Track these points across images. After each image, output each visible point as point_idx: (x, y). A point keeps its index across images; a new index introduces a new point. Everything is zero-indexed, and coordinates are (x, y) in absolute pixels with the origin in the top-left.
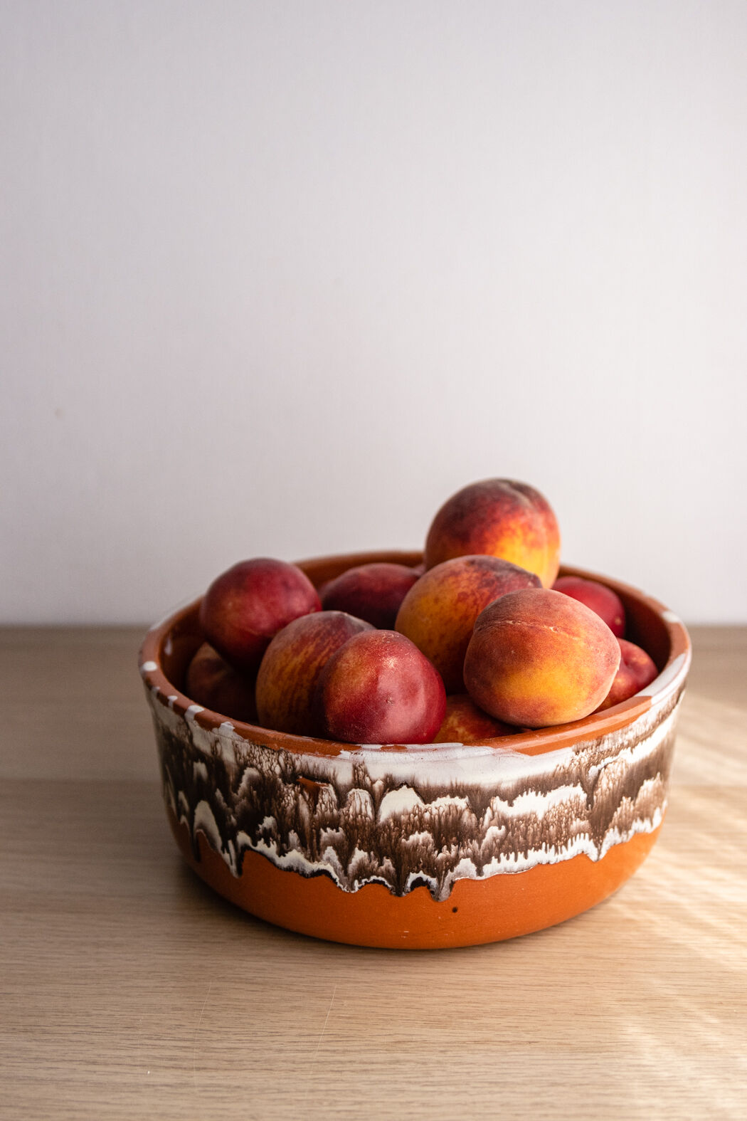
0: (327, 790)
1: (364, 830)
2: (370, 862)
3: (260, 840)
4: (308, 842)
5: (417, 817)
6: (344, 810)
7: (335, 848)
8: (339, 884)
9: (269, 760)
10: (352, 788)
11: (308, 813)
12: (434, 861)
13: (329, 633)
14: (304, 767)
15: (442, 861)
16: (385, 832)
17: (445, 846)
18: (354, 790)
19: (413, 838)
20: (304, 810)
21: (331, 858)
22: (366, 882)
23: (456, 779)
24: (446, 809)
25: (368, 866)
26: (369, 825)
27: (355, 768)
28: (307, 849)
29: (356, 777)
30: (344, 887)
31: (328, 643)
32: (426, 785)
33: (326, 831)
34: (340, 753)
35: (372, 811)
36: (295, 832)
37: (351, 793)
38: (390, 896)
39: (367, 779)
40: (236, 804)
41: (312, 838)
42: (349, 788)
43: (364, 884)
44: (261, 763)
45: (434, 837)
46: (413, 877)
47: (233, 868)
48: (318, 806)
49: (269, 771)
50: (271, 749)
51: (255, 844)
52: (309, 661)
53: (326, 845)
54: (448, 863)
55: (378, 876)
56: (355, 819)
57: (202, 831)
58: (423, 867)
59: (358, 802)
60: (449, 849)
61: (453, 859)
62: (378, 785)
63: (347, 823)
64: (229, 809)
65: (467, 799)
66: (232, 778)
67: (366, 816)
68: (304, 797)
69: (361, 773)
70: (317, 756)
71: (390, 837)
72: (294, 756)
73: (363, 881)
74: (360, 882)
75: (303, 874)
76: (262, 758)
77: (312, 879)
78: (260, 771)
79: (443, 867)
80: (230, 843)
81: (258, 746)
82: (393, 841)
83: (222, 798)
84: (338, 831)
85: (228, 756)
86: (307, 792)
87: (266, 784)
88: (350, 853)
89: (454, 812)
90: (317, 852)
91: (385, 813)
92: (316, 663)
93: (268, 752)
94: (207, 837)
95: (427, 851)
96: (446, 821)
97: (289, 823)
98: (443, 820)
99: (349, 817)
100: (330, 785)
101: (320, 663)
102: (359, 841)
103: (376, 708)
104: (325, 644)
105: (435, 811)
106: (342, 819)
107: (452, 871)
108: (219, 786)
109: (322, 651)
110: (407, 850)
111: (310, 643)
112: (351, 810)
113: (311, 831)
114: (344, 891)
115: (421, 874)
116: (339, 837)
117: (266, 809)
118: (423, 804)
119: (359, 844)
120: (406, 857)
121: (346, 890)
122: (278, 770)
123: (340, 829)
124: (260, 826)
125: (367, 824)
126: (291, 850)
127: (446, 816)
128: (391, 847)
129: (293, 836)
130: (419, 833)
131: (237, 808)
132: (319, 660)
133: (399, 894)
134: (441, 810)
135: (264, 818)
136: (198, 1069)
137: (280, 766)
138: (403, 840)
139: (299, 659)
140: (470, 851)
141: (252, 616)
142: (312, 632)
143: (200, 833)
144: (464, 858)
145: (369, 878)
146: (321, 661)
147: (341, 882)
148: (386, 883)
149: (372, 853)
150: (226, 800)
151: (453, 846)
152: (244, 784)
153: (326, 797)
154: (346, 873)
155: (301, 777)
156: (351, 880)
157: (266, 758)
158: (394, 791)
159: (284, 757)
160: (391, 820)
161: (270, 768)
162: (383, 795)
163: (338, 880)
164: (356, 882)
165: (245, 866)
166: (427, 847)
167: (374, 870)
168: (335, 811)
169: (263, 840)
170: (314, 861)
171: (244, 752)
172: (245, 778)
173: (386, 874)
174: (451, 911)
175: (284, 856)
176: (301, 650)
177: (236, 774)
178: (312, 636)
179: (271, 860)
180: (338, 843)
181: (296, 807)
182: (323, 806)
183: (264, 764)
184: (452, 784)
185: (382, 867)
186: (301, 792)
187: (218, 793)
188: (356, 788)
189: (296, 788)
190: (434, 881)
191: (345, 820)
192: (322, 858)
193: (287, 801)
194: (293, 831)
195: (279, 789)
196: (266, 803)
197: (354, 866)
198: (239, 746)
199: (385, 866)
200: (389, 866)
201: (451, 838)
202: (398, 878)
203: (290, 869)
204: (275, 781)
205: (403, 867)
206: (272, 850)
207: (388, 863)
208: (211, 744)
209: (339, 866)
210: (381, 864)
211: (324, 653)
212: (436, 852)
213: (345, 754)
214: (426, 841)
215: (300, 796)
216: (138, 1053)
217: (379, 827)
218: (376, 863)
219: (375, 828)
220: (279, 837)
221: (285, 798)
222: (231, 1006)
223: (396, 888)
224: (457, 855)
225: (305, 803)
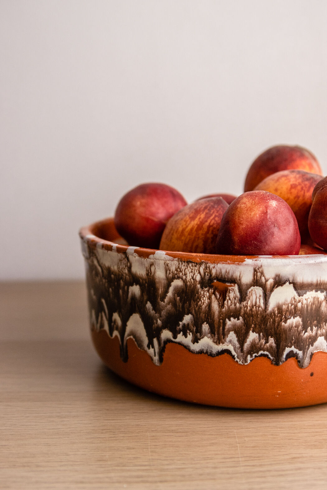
0: (233, 289)
1: (257, 317)
2: (260, 341)
3: (179, 333)
4: (216, 330)
5: (293, 306)
6: (244, 303)
7: (236, 332)
8: (236, 359)
9: (192, 272)
10: (251, 286)
11: (217, 308)
12: (302, 338)
13: (213, 207)
14: (218, 273)
15: (307, 338)
16: (271, 317)
17: (310, 327)
18: (252, 288)
19: (289, 322)
20: (215, 306)
21: (233, 340)
22: (256, 356)
23: (320, 278)
24: (312, 300)
25: (258, 344)
26: (261, 314)
27: (255, 270)
28: (215, 335)
29: (255, 277)
30: (240, 361)
31: (213, 213)
32: (301, 282)
33: (230, 320)
34: (245, 261)
35: (264, 303)
36: (207, 324)
37: (250, 290)
38: (271, 365)
39: (263, 278)
40: (162, 310)
41: (219, 327)
42: (249, 286)
43: (254, 357)
44: (185, 274)
45: (303, 321)
46: (287, 350)
47: (156, 358)
48: (226, 302)
49: (192, 280)
50: (194, 263)
51: (175, 337)
52: (202, 223)
53: (229, 331)
54: (310, 340)
55: (264, 351)
56: (251, 310)
57: (132, 337)
58: (294, 343)
59: (254, 297)
60: (312, 330)
61: (314, 337)
62: (271, 282)
63: (245, 313)
64: (157, 315)
65: (325, 293)
66: (160, 291)
67: (259, 307)
68: (216, 297)
69: (259, 274)
70: (229, 264)
71: (274, 321)
72: (212, 266)
73: (254, 355)
74: (251, 356)
75: (211, 355)
76: (186, 270)
77: (217, 357)
78: (185, 281)
79: (307, 343)
80: (155, 341)
81: (184, 262)
82: (276, 324)
83: (151, 308)
84: (238, 319)
85: (160, 274)
86: (218, 293)
87: (187, 290)
88: (246, 334)
89: (317, 302)
90: (222, 337)
91: (272, 305)
92: (207, 224)
93: (192, 266)
94: (136, 340)
95: (298, 332)
96: (311, 309)
97: (203, 318)
98: (309, 308)
99: (247, 308)
100: (236, 285)
101: (210, 224)
102: (253, 326)
103: (268, 230)
104: (212, 212)
105: (305, 302)
106: (242, 311)
107: (312, 346)
108: (149, 299)
109: (210, 217)
110: (285, 331)
111: (201, 213)
112: (249, 303)
113: (219, 322)
114: (240, 364)
115: (293, 348)
116: (239, 324)
117: (186, 310)
118: (298, 296)
119: (253, 328)
120: (284, 336)
121: (241, 363)
122: (198, 278)
123: (241, 318)
124: (181, 323)
125: (259, 312)
126: (203, 338)
127: (312, 305)
128: (275, 329)
129: (205, 327)
130: (294, 318)
131: (163, 313)
132: (209, 221)
133: (277, 364)
134: (309, 301)
135: (184, 316)
136: (161, 482)
137: (200, 275)
138: (283, 323)
139: (196, 222)
140: (324, 331)
141: (153, 209)
142: (202, 207)
143: (130, 339)
144: (320, 336)
145: (257, 353)
146: (210, 222)
147: (238, 357)
148: (270, 356)
149: (261, 334)
150: (154, 309)
151: (314, 327)
152: (170, 294)
153: (232, 295)
154: (242, 350)
155: (215, 281)
156: (245, 354)
157: (190, 270)
158: (280, 287)
159: (204, 267)
160: (276, 309)
161: (193, 278)
162: (272, 291)
163: (236, 356)
164: (249, 356)
165: (165, 355)
166: (298, 328)
167: (262, 346)
168: (238, 305)
169: (182, 333)
170: (219, 344)
171: (173, 268)
172: (171, 289)
173: (270, 350)
174: (310, 375)
175: (198, 342)
176: (196, 217)
177: (164, 287)
178: (202, 209)
179: (187, 348)
180: (238, 328)
181: (210, 305)
182: (229, 301)
183: (188, 275)
184: (317, 281)
185: (268, 344)
186: (214, 293)
187: (149, 305)
188: (254, 286)
189: (210, 290)
190: (300, 353)
191: (244, 310)
192: (225, 341)
193: (203, 301)
194: (205, 323)
195: (198, 293)
196: (187, 305)
197: (248, 345)
198: (169, 265)
199: (269, 343)
200: (272, 343)
201: (314, 321)
202: (278, 351)
203: (201, 352)
204: (195, 286)
205: (281, 343)
206: (187, 340)
207: (272, 340)
208: (147, 268)
209: (238, 345)
210: (267, 342)
211: (212, 217)
212: (304, 332)
213: (249, 261)
214: (298, 324)
215: (213, 296)
216: (112, 475)
217: (268, 314)
218: (263, 341)
219: (264, 315)
220: (195, 329)
221: (202, 299)
222: (168, 445)
223: (276, 360)
224: (316, 334)
225: (216, 300)
